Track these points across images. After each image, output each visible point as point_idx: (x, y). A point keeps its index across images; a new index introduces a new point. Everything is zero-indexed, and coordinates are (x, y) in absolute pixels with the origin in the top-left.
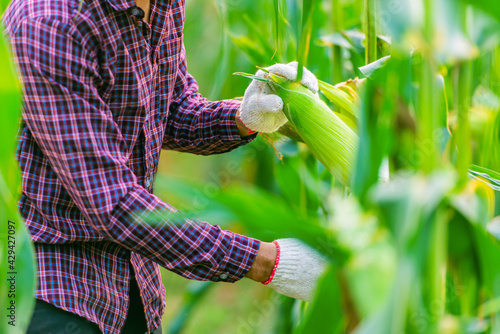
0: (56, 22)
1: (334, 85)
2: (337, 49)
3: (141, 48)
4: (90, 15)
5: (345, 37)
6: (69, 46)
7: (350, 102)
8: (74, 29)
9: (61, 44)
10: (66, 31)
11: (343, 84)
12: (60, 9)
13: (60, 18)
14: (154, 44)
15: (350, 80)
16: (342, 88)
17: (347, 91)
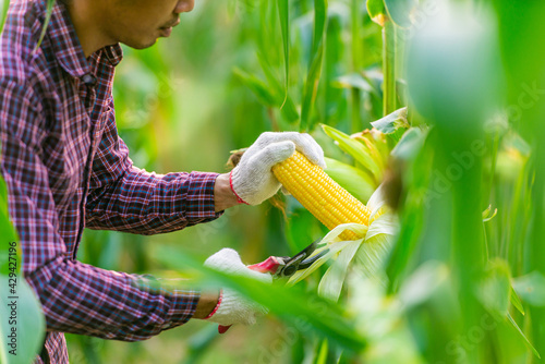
0: (11, 84)
1: (350, 134)
2: (356, 91)
3: (82, 122)
4: (49, 74)
5: (365, 78)
6: (24, 112)
7: (366, 154)
8: (30, 92)
9: (15, 109)
10: (23, 94)
11: (359, 135)
12: (15, 68)
13: (15, 79)
14: (94, 117)
15: (367, 130)
16: (358, 139)
17: (364, 143)
